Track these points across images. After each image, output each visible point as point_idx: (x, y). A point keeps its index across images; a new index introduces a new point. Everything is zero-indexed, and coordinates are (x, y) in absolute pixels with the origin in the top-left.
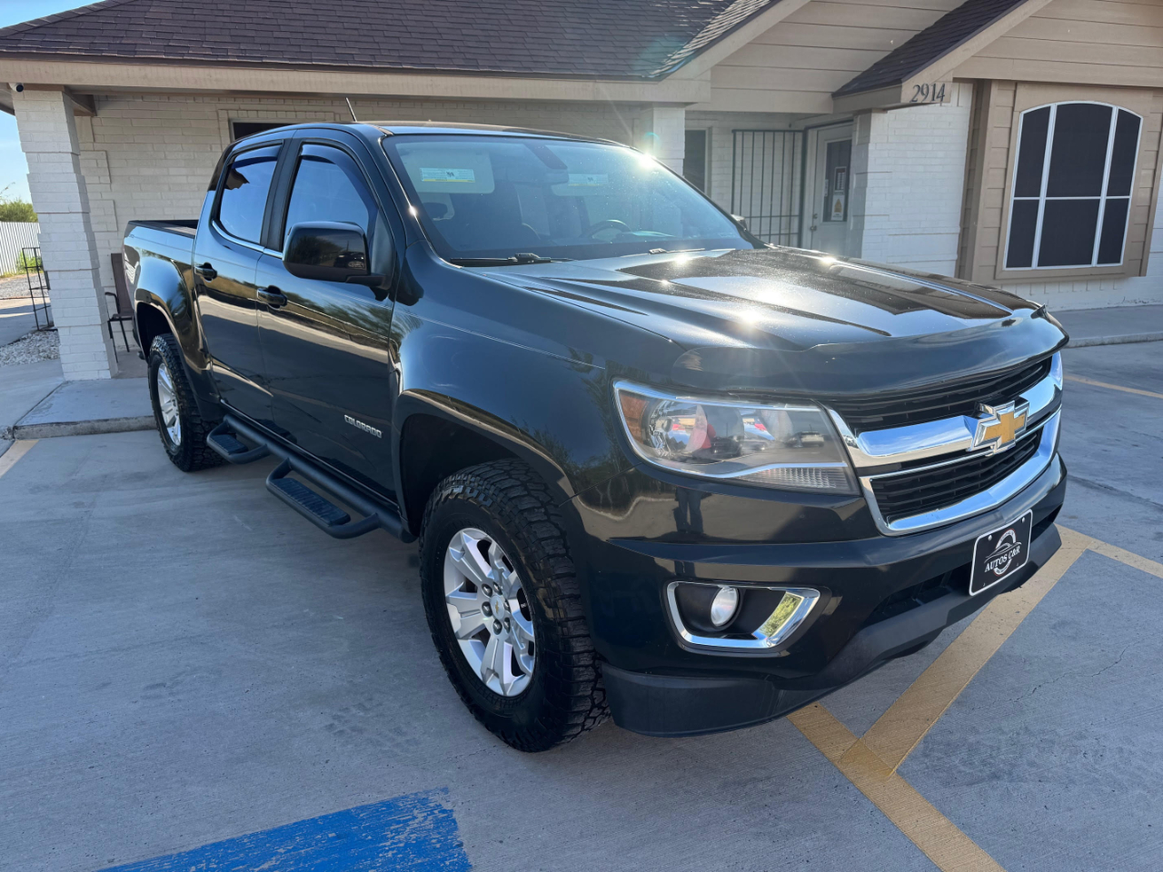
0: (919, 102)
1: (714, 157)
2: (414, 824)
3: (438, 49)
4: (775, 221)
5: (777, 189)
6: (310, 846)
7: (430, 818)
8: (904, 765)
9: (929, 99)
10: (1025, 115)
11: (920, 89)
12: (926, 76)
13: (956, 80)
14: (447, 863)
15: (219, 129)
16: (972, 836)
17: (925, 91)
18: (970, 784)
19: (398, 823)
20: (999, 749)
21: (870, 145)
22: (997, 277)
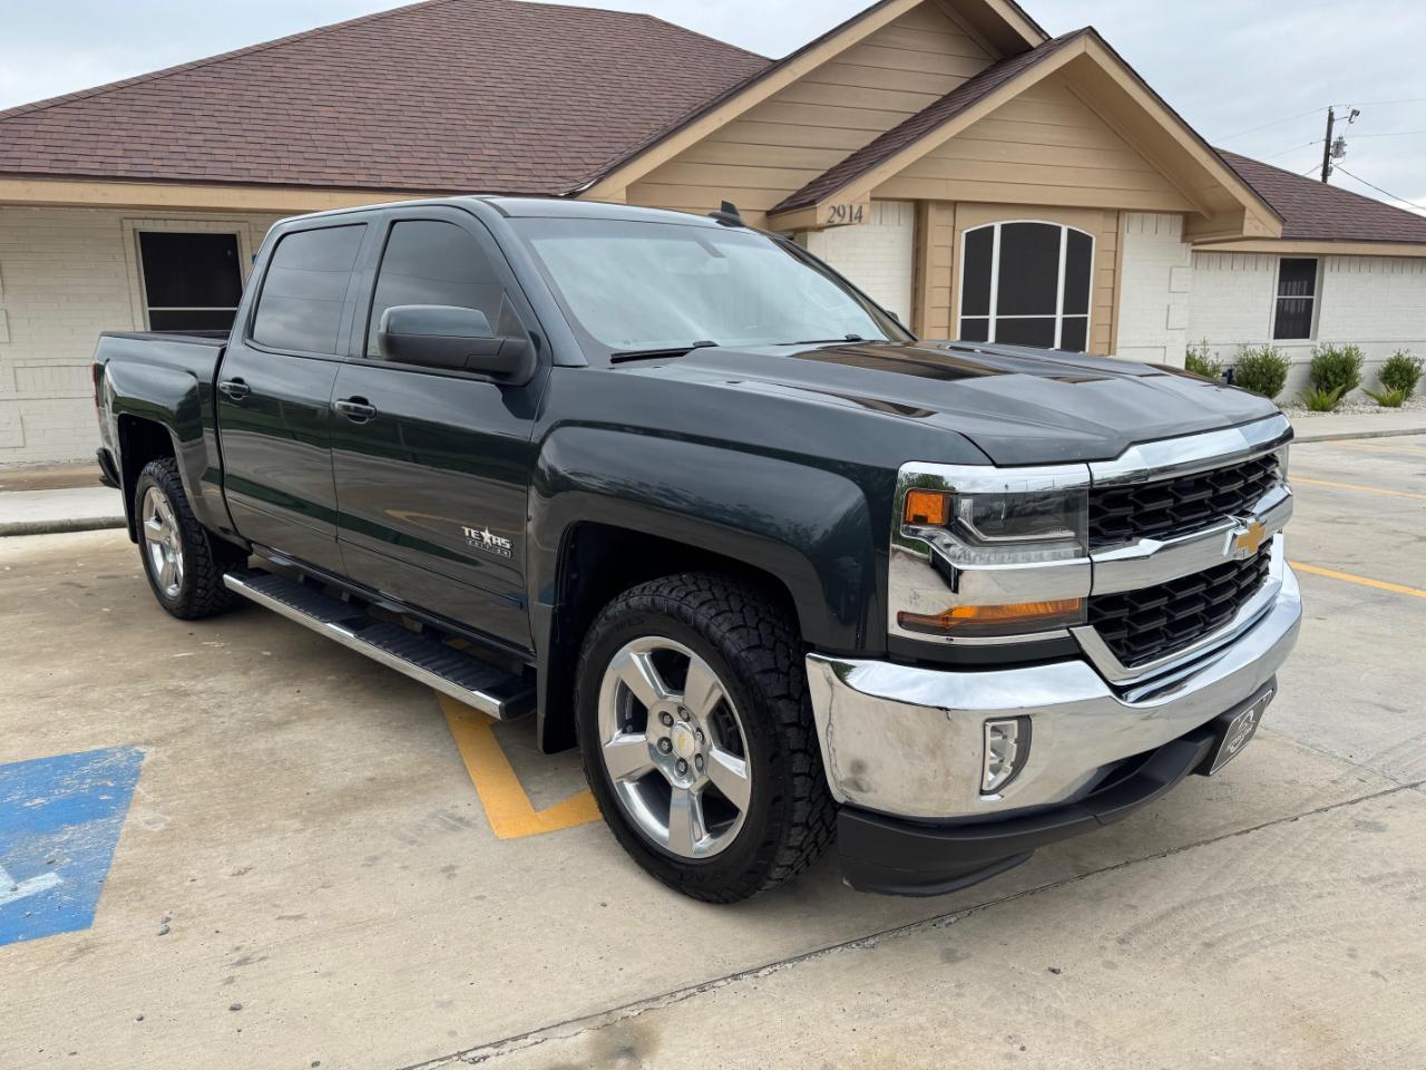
0: (837, 223)
3: (343, 164)
9: (846, 220)
10: (967, 234)
11: (836, 210)
12: (841, 198)
13: (874, 200)
15: (123, 238)
17: (841, 212)
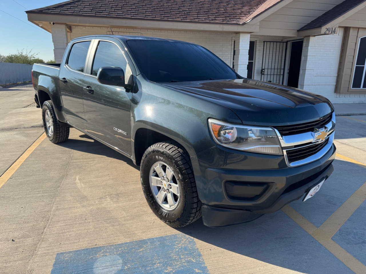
0: (327, 33)
1: (257, 50)
2: (183, 242)
4: (276, 70)
5: (277, 60)
6: (153, 245)
7: (187, 240)
8: (333, 237)
9: (330, 32)
10: (361, 39)
11: (327, 29)
12: (329, 25)
13: (339, 27)
14: (195, 254)
16: (358, 259)
17: (329, 30)
18: (356, 244)
19: (178, 241)
20: (364, 234)
21: (309, 47)
22: (349, 91)
